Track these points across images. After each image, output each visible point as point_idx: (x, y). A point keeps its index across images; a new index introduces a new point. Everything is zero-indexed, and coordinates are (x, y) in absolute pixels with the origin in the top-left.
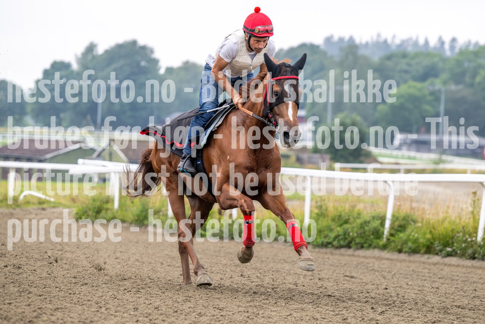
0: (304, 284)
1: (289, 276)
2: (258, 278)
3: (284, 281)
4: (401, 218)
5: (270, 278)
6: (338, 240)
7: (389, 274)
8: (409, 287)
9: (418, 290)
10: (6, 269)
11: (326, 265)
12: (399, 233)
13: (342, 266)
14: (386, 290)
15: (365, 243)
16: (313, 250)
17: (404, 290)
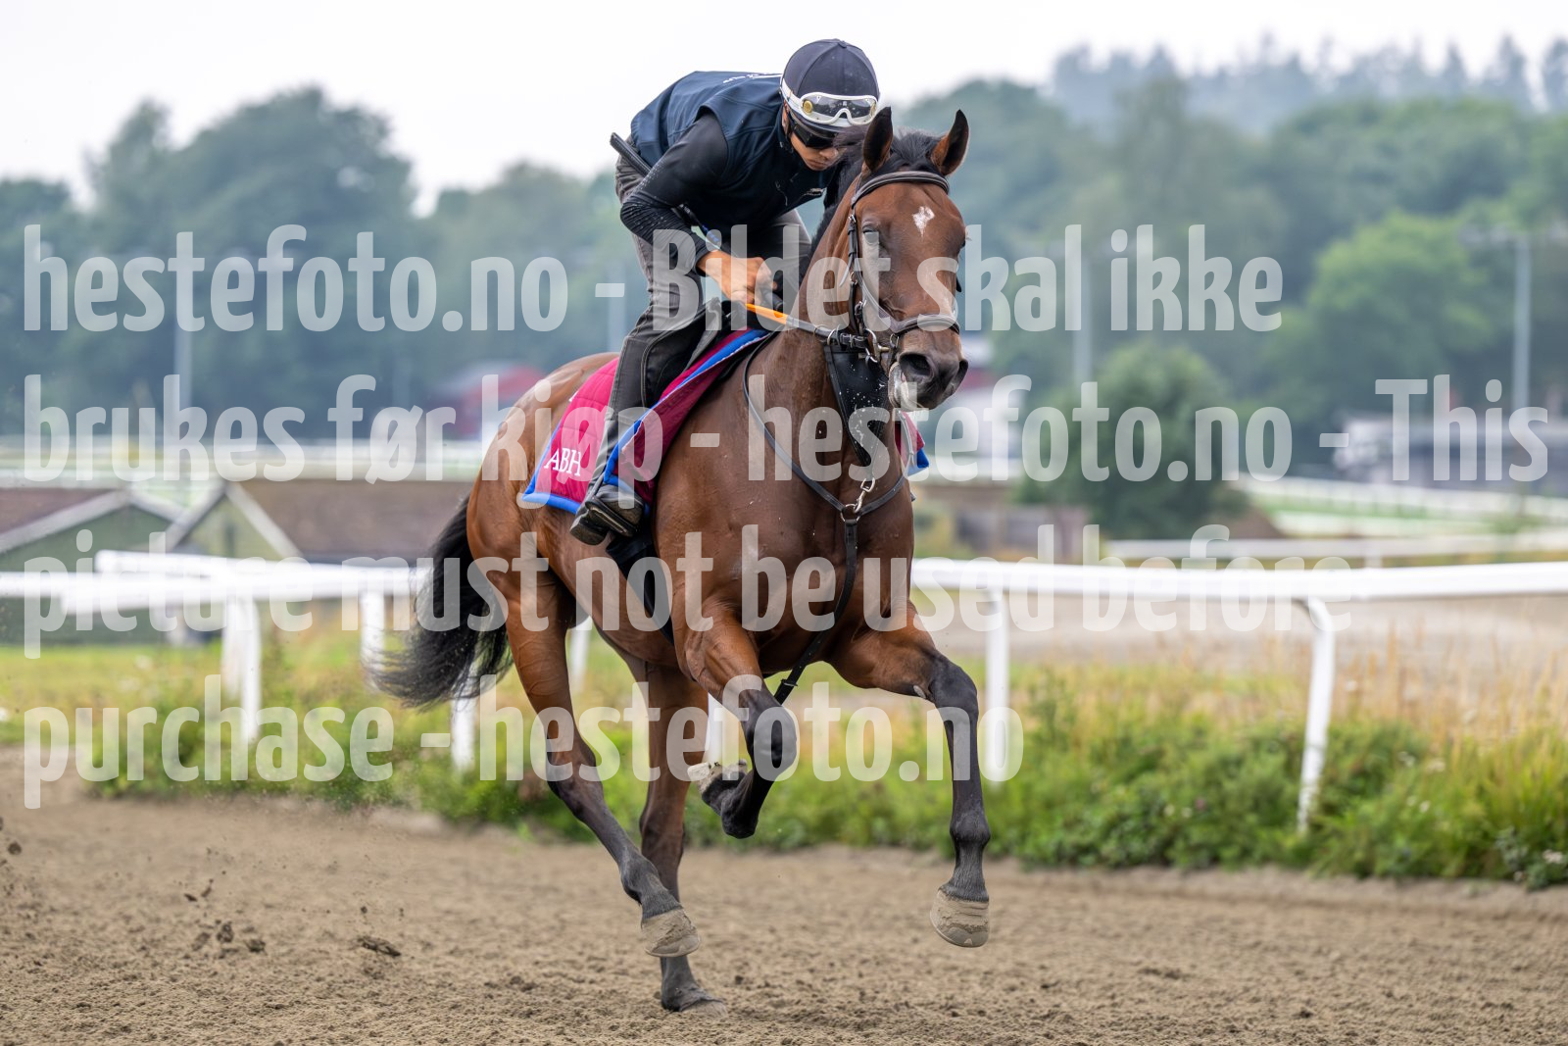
0: (982, 1007)
1: (927, 976)
2: (801, 990)
3: (904, 999)
4: (1364, 742)
5: (850, 987)
6: (1121, 837)
7: (1321, 960)
8: (1394, 1006)
9: (1433, 1018)
11: (1074, 932)
12: (1356, 800)
13: (1134, 936)
14: (1303, 1021)
15: (1227, 843)
16: (1023, 878)
17: (1376, 1016)
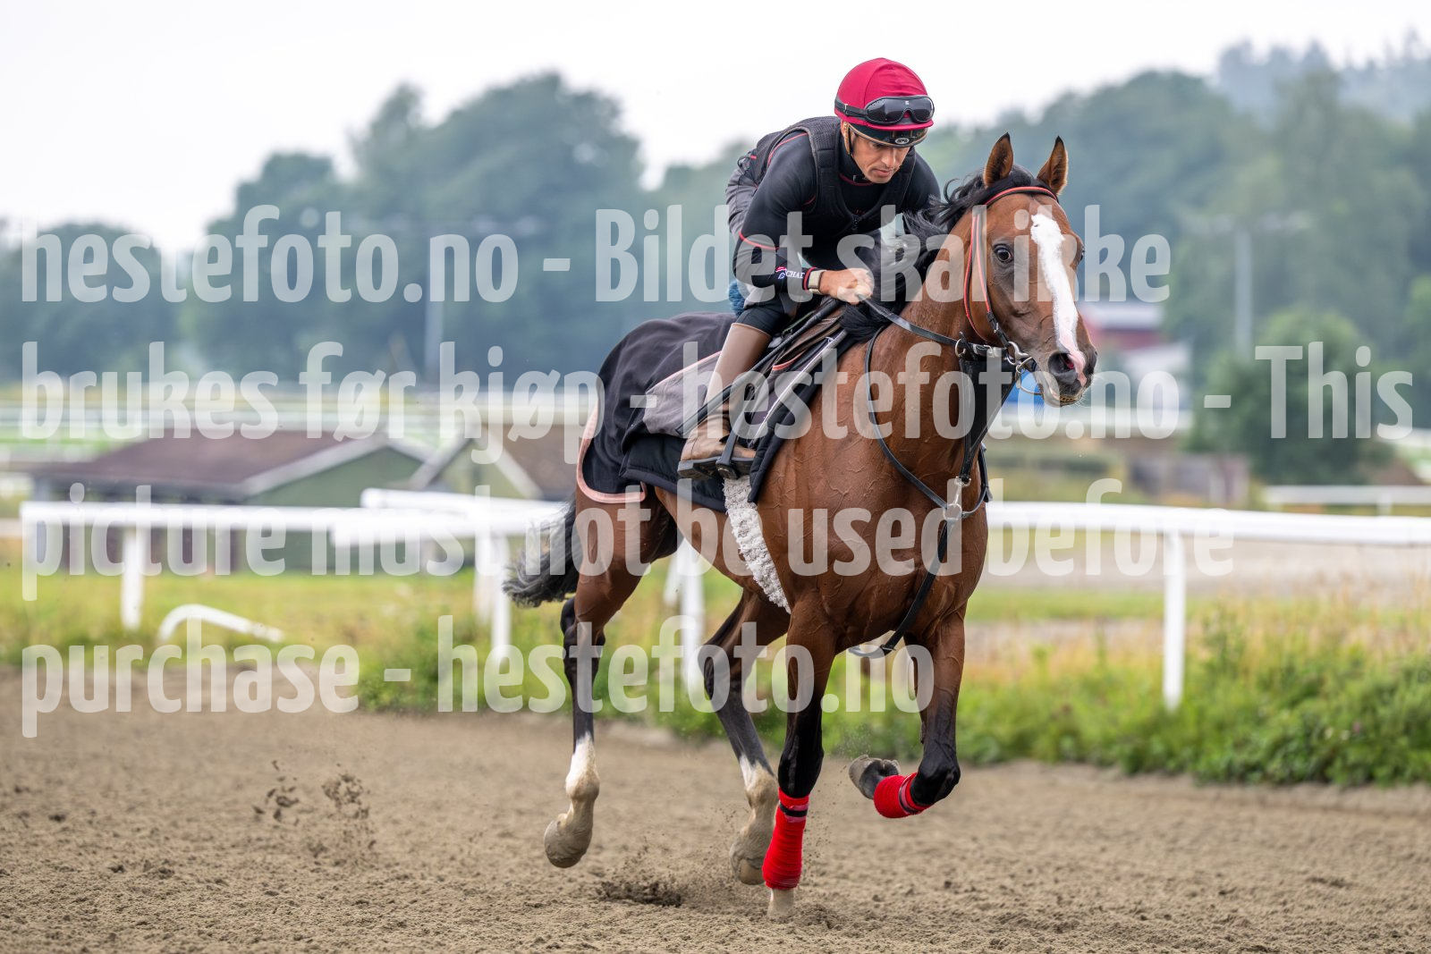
1: (1116, 882)
2: (1005, 894)
3: (1098, 903)
6: (1285, 757)
10: (119, 879)
11: (1246, 843)
13: (1299, 847)
15: (1381, 762)
16: (1196, 792)
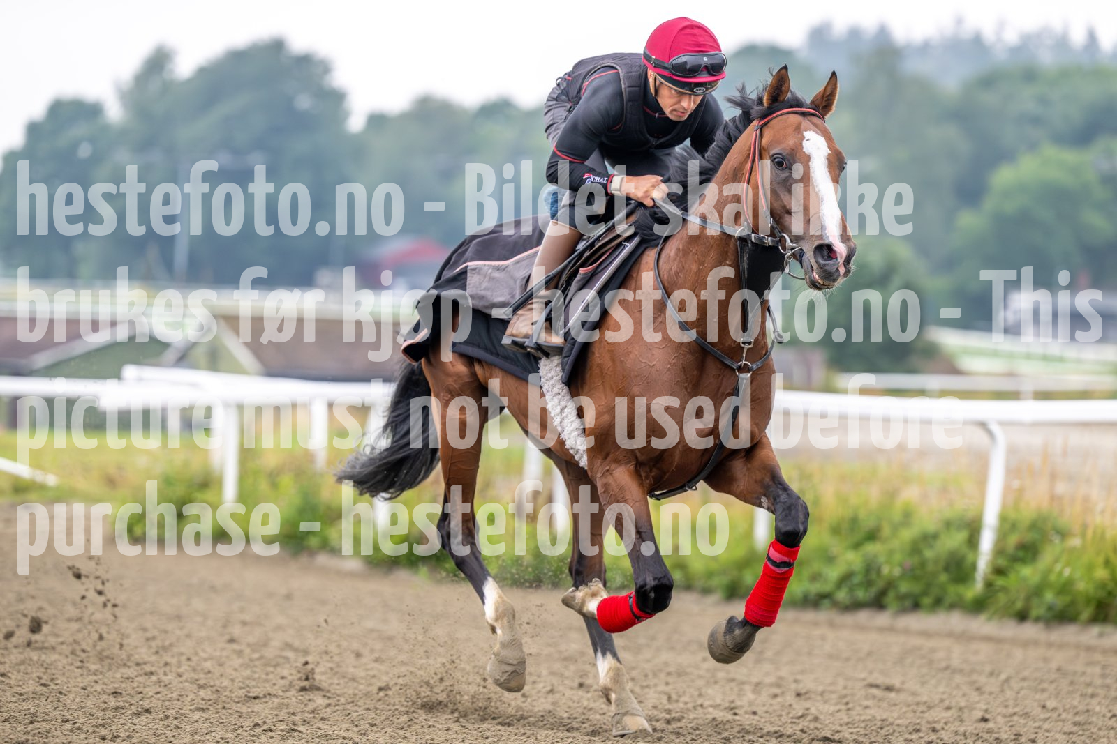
3: (699, 702)
4: (1022, 525)
6: (850, 588)
8: (1049, 715)
9: (1075, 724)
11: (817, 656)
12: (1018, 566)
13: (860, 659)
14: (983, 725)
15: (925, 593)
17: (1035, 722)
